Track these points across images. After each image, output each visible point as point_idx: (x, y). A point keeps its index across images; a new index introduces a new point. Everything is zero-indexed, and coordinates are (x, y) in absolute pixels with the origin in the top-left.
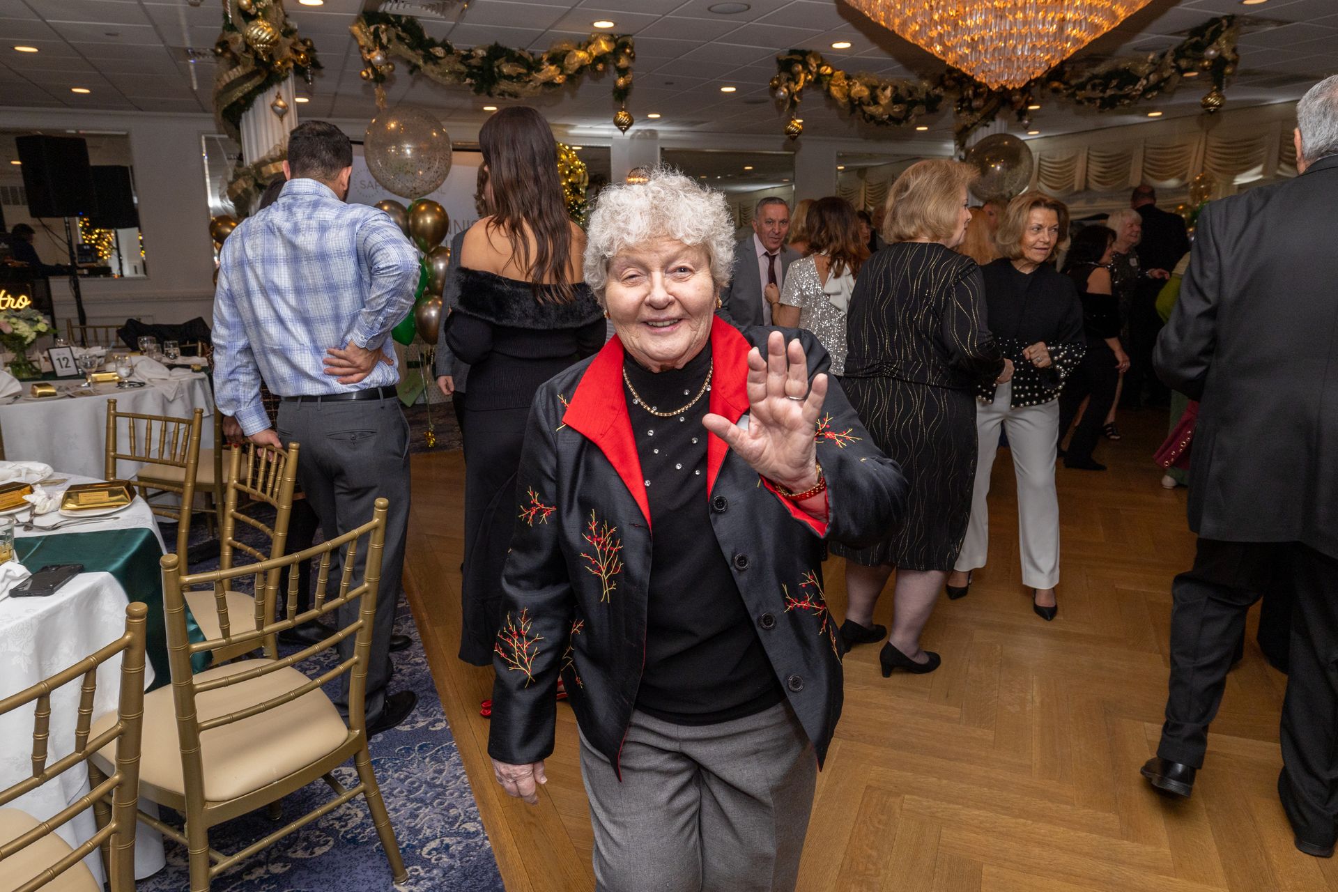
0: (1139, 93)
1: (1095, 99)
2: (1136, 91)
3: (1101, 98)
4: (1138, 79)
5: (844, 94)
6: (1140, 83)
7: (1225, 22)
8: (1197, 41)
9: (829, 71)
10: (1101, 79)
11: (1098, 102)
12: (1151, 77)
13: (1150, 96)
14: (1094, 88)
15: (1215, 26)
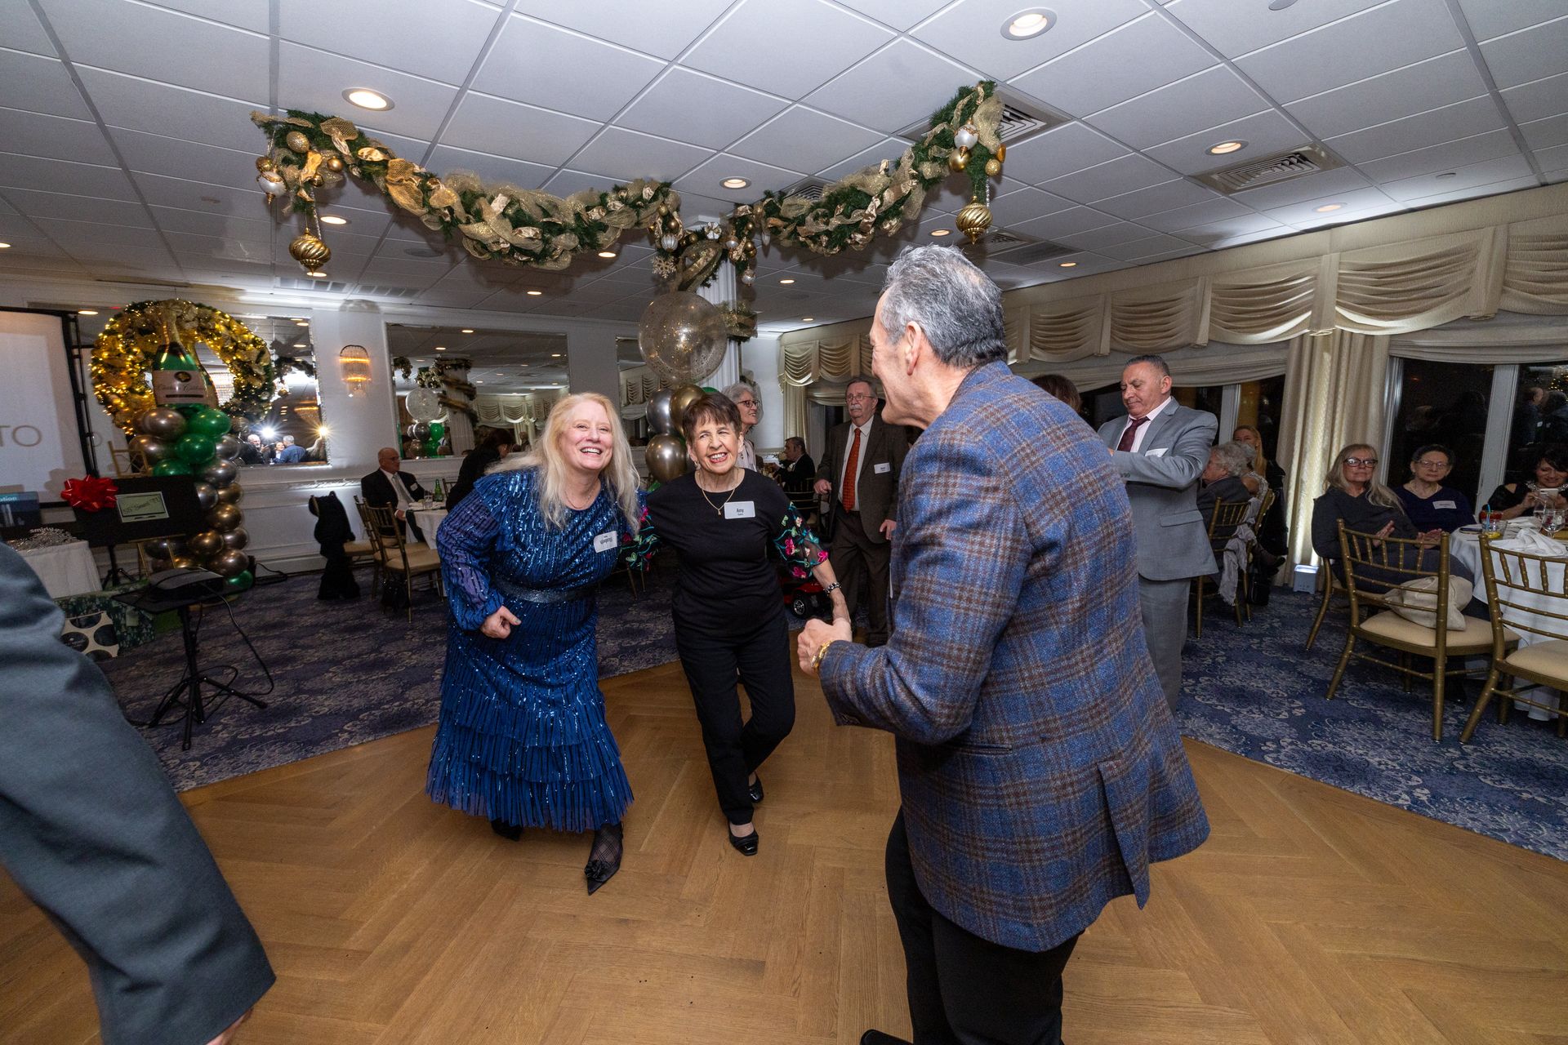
0: (872, 220)
1: (818, 235)
2: (866, 216)
3: (828, 233)
4: (869, 198)
5: (416, 200)
6: (871, 204)
7: (980, 90)
8: (943, 131)
9: (377, 156)
10: (823, 207)
11: (825, 238)
12: (886, 194)
13: (888, 226)
14: (816, 218)
15: (966, 100)
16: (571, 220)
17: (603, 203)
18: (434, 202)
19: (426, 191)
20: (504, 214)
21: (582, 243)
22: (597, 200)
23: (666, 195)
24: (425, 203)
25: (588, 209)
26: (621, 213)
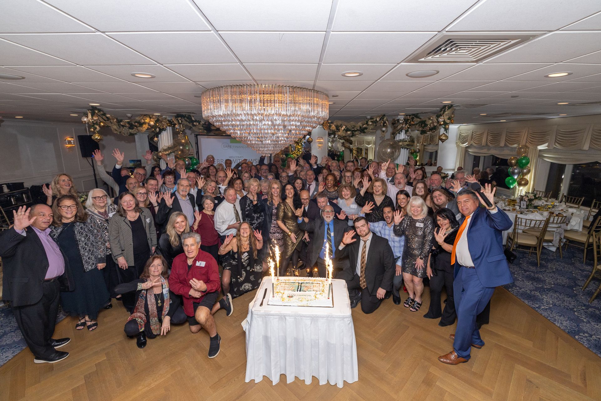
7: (447, 107)
16: (359, 128)
17: (367, 123)
18: (331, 129)
19: (330, 126)
20: (344, 130)
21: (361, 132)
22: (365, 123)
23: (384, 118)
24: (330, 129)
25: (363, 125)
26: (371, 125)
